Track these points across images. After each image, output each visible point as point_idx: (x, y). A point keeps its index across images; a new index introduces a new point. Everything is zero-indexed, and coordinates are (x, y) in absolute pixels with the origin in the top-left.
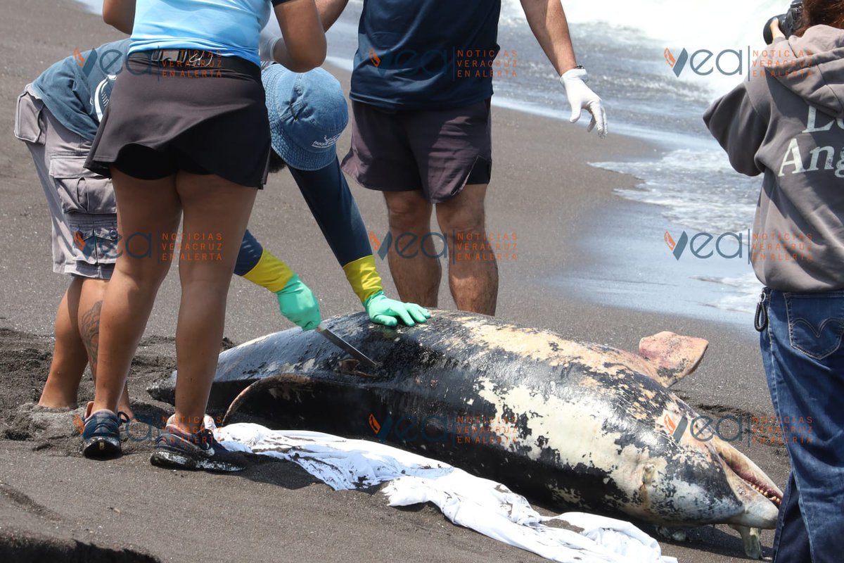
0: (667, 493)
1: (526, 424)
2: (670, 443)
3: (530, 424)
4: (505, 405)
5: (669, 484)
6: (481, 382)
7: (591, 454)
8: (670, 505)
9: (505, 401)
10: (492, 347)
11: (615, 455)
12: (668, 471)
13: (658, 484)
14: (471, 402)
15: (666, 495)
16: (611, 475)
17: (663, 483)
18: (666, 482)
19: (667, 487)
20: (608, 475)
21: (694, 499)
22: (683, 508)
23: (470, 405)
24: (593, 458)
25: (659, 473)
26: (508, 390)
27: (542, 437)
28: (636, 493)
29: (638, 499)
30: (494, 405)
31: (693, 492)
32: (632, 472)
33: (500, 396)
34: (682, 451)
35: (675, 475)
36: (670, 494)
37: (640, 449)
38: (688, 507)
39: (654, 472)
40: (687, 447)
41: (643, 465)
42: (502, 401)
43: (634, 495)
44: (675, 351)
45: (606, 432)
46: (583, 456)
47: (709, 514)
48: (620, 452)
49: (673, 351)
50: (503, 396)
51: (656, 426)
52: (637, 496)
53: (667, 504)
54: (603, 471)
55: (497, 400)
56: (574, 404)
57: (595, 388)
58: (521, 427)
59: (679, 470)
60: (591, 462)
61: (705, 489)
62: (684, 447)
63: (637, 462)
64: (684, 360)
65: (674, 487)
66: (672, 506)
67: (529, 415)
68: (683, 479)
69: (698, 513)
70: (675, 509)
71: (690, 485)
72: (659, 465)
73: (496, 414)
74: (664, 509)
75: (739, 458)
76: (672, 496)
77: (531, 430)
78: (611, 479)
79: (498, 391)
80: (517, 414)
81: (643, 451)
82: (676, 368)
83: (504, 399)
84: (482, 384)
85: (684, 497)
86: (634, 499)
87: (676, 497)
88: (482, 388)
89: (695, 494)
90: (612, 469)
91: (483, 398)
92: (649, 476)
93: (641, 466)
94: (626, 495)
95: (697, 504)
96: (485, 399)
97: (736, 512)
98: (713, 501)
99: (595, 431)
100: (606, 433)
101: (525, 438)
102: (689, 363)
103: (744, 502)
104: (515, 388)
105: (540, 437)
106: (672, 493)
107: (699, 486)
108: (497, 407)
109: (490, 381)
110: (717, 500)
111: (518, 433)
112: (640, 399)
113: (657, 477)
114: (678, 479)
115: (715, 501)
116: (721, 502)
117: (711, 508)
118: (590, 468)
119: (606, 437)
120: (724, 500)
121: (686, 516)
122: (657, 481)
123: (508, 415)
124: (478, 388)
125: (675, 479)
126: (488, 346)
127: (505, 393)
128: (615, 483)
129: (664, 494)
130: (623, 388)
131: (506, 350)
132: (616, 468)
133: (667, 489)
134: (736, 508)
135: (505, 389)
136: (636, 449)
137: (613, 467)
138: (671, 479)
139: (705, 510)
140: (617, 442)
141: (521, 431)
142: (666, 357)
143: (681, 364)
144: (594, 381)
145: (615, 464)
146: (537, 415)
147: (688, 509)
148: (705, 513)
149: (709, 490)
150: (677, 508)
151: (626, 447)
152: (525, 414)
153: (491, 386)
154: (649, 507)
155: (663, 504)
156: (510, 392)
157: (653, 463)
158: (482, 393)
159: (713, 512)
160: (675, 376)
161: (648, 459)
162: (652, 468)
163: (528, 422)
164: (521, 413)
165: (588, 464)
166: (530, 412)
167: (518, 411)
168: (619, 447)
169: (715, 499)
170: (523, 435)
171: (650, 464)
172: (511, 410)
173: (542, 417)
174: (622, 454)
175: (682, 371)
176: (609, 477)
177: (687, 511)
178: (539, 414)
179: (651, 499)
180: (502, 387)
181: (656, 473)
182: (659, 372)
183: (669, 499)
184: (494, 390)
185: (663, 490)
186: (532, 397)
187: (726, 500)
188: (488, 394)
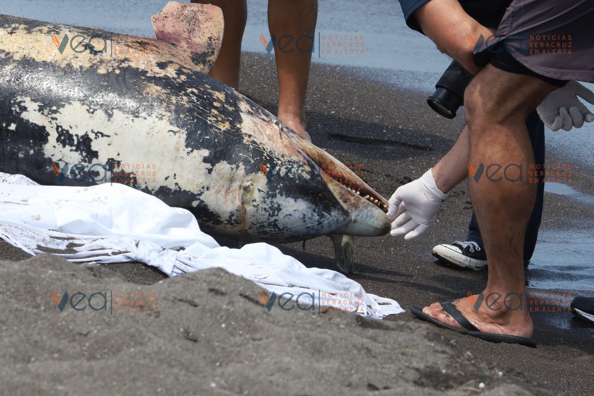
0: (271, 212)
1: (91, 146)
2: (265, 155)
3: (95, 146)
4: (58, 127)
5: (272, 202)
6: (20, 102)
7: (175, 175)
8: (275, 225)
9: (58, 122)
10: (17, 57)
11: (205, 174)
12: (269, 188)
13: (259, 203)
14: (13, 127)
15: (270, 215)
16: (202, 198)
17: (265, 202)
18: (268, 201)
19: (270, 206)
20: (198, 197)
21: (302, 216)
22: (289, 227)
23: (12, 131)
24: (178, 180)
25: (259, 190)
26: (58, 108)
27: (112, 159)
28: (232, 215)
29: (234, 220)
30: (45, 127)
31: (301, 208)
32: (226, 192)
33: (50, 116)
34: (279, 162)
35: (277, 191)
36: (274, 213)
37: (234, 166)
38: (295, 225)
39: (253, 190)
40: (283, 156)
41: (238, 183)
42: (54, 122)
43: (230, 217)
44: (196, 28)
45: (190, 149)
46: (166, 179)
47: (317, 230)
48: (210, 171)
49: (194, 30)
50: (54, 115)
51: (244, 136)
52: (233, 218)
53: (270, 224)
54: (192, 193)
55: (47, 121)
56: (145, 118)
57: (164, 97)
58: (84, 150)
59: (281, 185)
60: (177, 184)
61: (312, 203)
62: (280, 157)
63: (231, 180)
64: (210, 38)
65: (279, 205)
66: (275, 226)
67: (92, 136)
68: (288, 196)
69: (305, 230)
70: (279, 229)
71: (296, 201)
72: (258, 182)
73: (49, 138)
74: (265, 229)
75: (324, 157)
76: (277, 215)
77: (97, 152)
78: (202, 202)
79: (46, 112)
80: (77, 135)
81: (237, 167)
82: (206, 51)
83: (56, 119)
84: (23, 104)
85: (291, 215)
86: (229, 221)
87: (281, 216)
88: (25, 109)
89: (302, 210)
90: (202, 190)
91: (28, 121)
92: (249, 195)
93: (236, 185)
94: (220, 217)
95: (305, 221)
96: (31, 121)
97: (345, 223)
98: (322, 216)
99: (178, 150)
100: (192, 151)
101: (90, 162)
102: (216, 41)
103: (349, 211)
104: (67, 105)
105: (109, 160)
106: (276, 212)
107: (306, 200)
108: (48, 129)
109: (32, 100)
110: (326, 214)
111: (80, 157)
112: (215, 104)
113: (257, 195)
114: (282, 196)
115: (324, 215)
116: (330, 215)
117: (320, 223)
118: (176, 191)
119: (192, 155)
120: (333, 213)
121: (290, 234)
122: (258, 199)
123: (65, 138)
124: (18, 110)
125: (278, 195)
126: (12, 57)
127: (55, 112)
128: (206, 205)
129: (267, 214)
130: (192, 93)
131: (36, 60)
132: (208, 189)
133: (271, 208)
134: (344, 219)
135: (54, 108)
136: (228, 166)
137: (203, 188)
138: (274, 196)
139: (313, 227)
140: (205, 160)
141: (84, 154)
142: (190, 38)
143: (210, 45)
144: (159, 88)
145: (206, 184)
146: (103, 135)
147: (294, 228)
148: (312, 229)
149: (316, 205)
150: (281, 227)
151: (217, 165)
152: (86, 135)
153: (35, 106)
154: (247, 227)
155: (266, 224)
156: (61, 110)
157: (251, 180)
158: (24, 115)
159: (322, 227)
160: (209, 61)
161: (244, 177)
162: (251, 187)
163: (92, 144)
164: (81, 133)
165: (173, 187)
166: (92, 131)
167: (78, 131)
168: (209, 166)
169: (324, 213)
170: (87, 159)
171: (248, 181)
172: (67, 131)
173: (108, 136)
174: (213, 173)
175: (213, 53)
176: (199, 199)
177: (293, 229)
178: (104, 134)
179: (251, 220)
180: (50, 105)
181: (256, 191)
182: (193, 60)
183: (273, 219)
184: (39, 110)
185: (265, 209)
186: (91, 115)
187: (334, 213)
188: (33, 115)
